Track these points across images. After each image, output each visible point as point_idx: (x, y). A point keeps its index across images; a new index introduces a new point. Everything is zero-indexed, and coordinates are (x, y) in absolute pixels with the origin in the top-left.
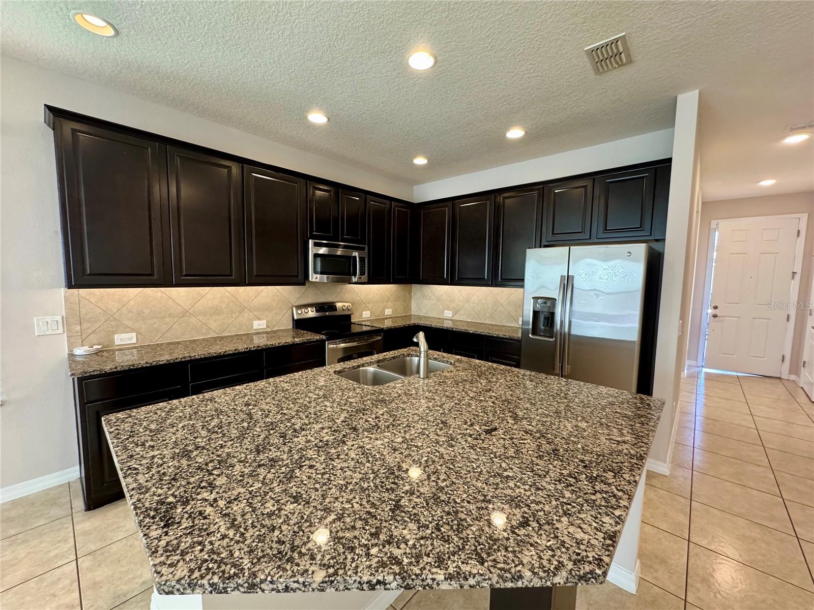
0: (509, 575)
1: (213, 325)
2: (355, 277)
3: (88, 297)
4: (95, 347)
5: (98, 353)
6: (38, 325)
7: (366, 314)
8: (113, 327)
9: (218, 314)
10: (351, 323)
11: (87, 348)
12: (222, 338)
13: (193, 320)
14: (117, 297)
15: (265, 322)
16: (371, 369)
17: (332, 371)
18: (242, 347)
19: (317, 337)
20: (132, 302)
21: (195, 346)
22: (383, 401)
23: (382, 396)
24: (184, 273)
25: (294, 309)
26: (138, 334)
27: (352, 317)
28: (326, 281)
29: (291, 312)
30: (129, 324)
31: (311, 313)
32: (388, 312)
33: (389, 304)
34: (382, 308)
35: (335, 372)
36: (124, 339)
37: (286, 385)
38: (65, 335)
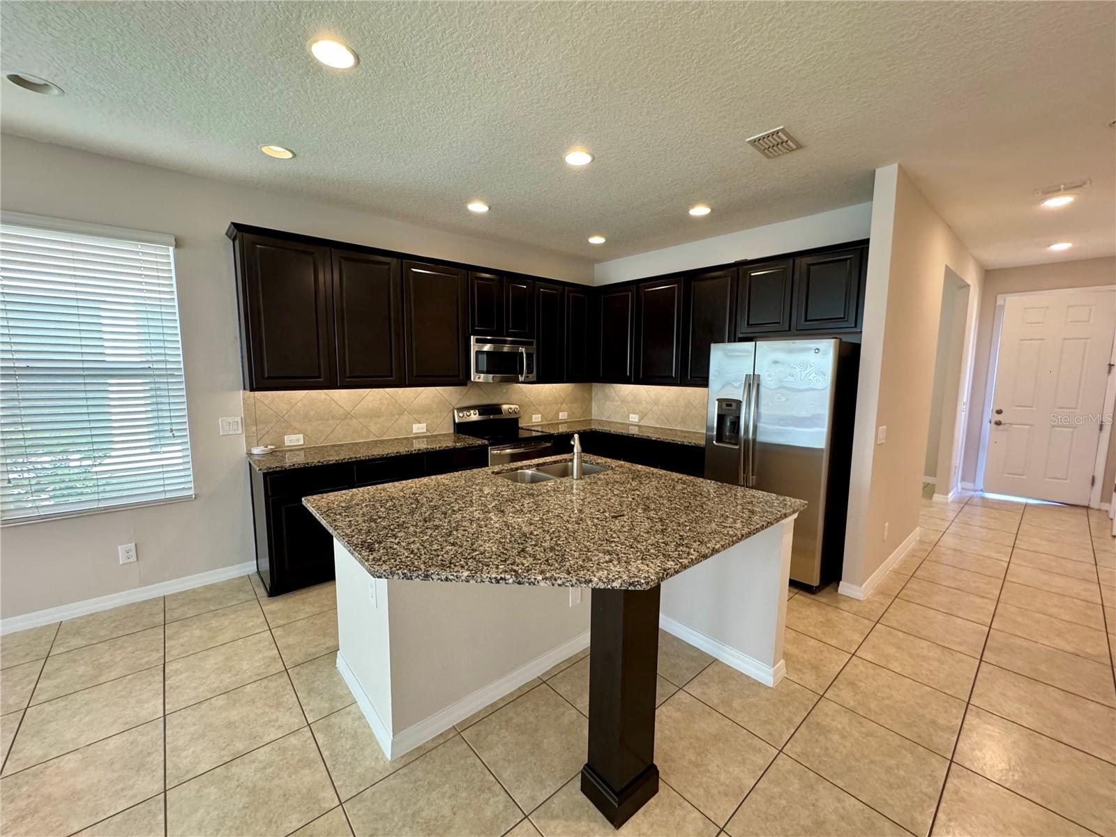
0: (583, 580)
1: (374, 428)
2: (522, 376)
3: (262, 399)
4: (270, 447)
5: (272, 453)
6: (222, 425)
7: (537, 418)
8: (283, 428)
9: (378, 417)
10: (519, 428)
11: (262, 448)
12: (382, 441)
13: (354, 422)
14: (286, 399)
15: (424, 425)
16: (529, 472)
17: (489, 472)
18: (403, 450)
19: (479, 442)
20: (299, 404)
21: (358, 449)
22: (532, 495)
23: (532, 491)
24: (348, 375)
25: (456, 411)
26: (305, 436)
27: (520, 421)
28: (491, 381)
29: (452, 415)
30: (297, 425)
31: (474, 416)
32: (563, 416)
33: (564, 406)
34: (555, 411)
35: (493, 473)
36: (293, 440)
37: (446, 481)
38: (244, 435)
